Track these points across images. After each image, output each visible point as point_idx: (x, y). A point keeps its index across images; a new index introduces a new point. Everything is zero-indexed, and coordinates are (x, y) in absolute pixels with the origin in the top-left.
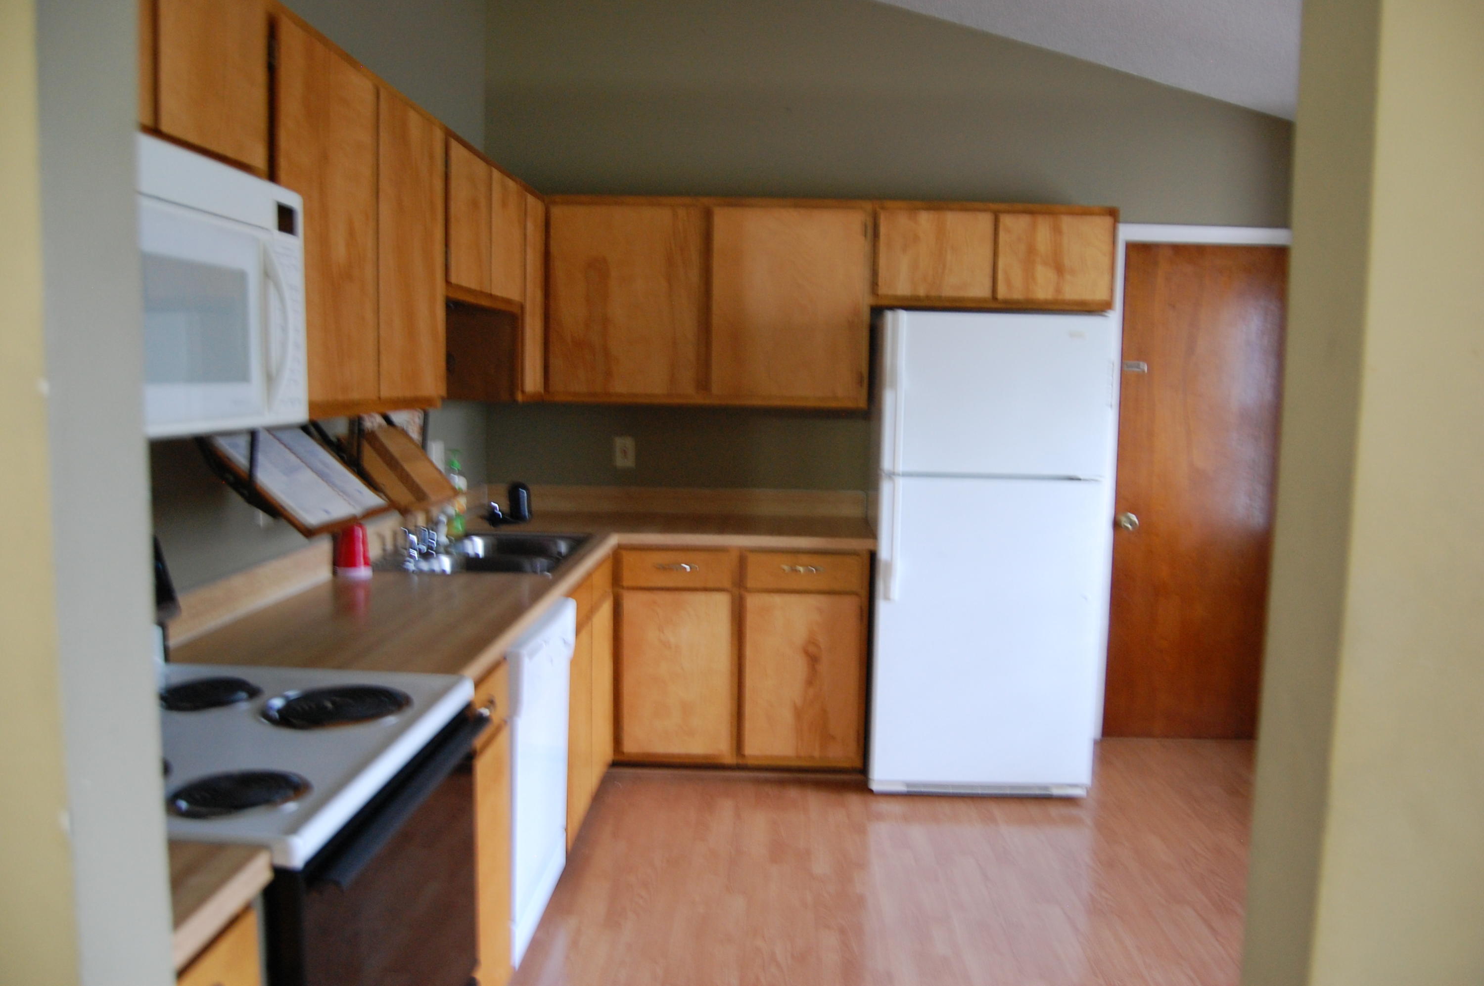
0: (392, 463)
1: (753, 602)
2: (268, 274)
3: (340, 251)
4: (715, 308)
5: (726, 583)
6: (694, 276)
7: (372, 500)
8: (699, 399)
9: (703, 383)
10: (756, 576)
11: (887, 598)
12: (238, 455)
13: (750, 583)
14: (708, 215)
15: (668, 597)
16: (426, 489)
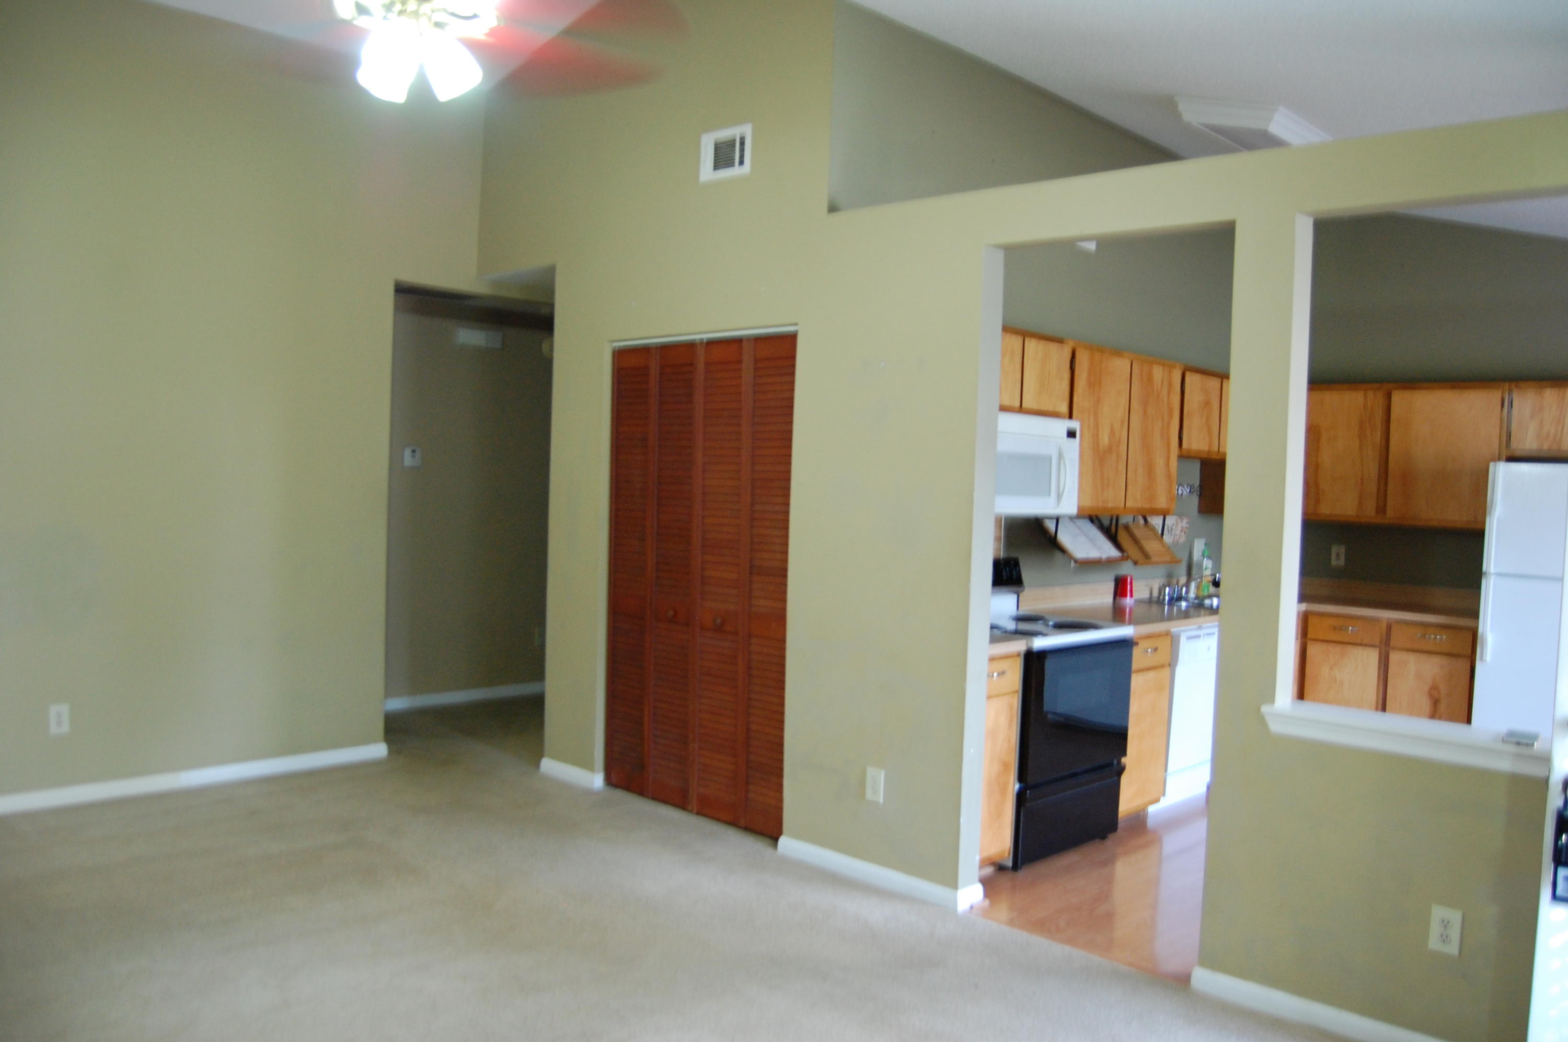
0: (1136, 541)
1: (1394, 657)
2: (1060, 456)
3: (1105, 440)
4: (1390, 457)
5: (1377, 641)
6: (1378, 435)
7: (1113, 552)
8: (1378, 520)
9: (1381, 509)
10: (1397, 638)
11: (1481, 659)
12: (1051, 525)
13: (1392, 643)
14: (1389, 397)
15: (1338, 648)
16: (1151, 554)
